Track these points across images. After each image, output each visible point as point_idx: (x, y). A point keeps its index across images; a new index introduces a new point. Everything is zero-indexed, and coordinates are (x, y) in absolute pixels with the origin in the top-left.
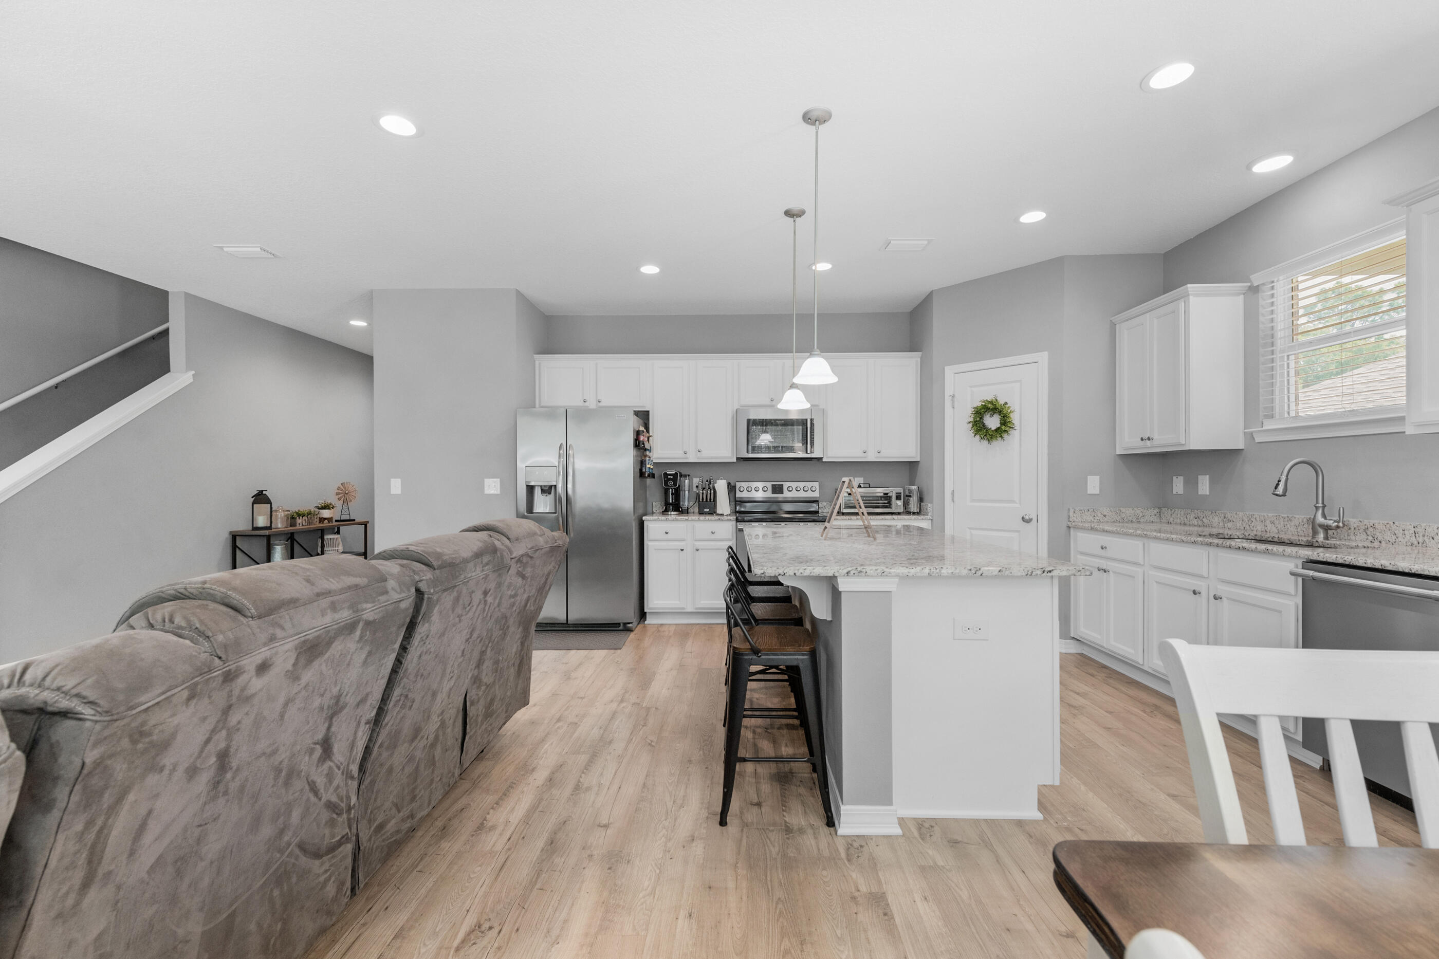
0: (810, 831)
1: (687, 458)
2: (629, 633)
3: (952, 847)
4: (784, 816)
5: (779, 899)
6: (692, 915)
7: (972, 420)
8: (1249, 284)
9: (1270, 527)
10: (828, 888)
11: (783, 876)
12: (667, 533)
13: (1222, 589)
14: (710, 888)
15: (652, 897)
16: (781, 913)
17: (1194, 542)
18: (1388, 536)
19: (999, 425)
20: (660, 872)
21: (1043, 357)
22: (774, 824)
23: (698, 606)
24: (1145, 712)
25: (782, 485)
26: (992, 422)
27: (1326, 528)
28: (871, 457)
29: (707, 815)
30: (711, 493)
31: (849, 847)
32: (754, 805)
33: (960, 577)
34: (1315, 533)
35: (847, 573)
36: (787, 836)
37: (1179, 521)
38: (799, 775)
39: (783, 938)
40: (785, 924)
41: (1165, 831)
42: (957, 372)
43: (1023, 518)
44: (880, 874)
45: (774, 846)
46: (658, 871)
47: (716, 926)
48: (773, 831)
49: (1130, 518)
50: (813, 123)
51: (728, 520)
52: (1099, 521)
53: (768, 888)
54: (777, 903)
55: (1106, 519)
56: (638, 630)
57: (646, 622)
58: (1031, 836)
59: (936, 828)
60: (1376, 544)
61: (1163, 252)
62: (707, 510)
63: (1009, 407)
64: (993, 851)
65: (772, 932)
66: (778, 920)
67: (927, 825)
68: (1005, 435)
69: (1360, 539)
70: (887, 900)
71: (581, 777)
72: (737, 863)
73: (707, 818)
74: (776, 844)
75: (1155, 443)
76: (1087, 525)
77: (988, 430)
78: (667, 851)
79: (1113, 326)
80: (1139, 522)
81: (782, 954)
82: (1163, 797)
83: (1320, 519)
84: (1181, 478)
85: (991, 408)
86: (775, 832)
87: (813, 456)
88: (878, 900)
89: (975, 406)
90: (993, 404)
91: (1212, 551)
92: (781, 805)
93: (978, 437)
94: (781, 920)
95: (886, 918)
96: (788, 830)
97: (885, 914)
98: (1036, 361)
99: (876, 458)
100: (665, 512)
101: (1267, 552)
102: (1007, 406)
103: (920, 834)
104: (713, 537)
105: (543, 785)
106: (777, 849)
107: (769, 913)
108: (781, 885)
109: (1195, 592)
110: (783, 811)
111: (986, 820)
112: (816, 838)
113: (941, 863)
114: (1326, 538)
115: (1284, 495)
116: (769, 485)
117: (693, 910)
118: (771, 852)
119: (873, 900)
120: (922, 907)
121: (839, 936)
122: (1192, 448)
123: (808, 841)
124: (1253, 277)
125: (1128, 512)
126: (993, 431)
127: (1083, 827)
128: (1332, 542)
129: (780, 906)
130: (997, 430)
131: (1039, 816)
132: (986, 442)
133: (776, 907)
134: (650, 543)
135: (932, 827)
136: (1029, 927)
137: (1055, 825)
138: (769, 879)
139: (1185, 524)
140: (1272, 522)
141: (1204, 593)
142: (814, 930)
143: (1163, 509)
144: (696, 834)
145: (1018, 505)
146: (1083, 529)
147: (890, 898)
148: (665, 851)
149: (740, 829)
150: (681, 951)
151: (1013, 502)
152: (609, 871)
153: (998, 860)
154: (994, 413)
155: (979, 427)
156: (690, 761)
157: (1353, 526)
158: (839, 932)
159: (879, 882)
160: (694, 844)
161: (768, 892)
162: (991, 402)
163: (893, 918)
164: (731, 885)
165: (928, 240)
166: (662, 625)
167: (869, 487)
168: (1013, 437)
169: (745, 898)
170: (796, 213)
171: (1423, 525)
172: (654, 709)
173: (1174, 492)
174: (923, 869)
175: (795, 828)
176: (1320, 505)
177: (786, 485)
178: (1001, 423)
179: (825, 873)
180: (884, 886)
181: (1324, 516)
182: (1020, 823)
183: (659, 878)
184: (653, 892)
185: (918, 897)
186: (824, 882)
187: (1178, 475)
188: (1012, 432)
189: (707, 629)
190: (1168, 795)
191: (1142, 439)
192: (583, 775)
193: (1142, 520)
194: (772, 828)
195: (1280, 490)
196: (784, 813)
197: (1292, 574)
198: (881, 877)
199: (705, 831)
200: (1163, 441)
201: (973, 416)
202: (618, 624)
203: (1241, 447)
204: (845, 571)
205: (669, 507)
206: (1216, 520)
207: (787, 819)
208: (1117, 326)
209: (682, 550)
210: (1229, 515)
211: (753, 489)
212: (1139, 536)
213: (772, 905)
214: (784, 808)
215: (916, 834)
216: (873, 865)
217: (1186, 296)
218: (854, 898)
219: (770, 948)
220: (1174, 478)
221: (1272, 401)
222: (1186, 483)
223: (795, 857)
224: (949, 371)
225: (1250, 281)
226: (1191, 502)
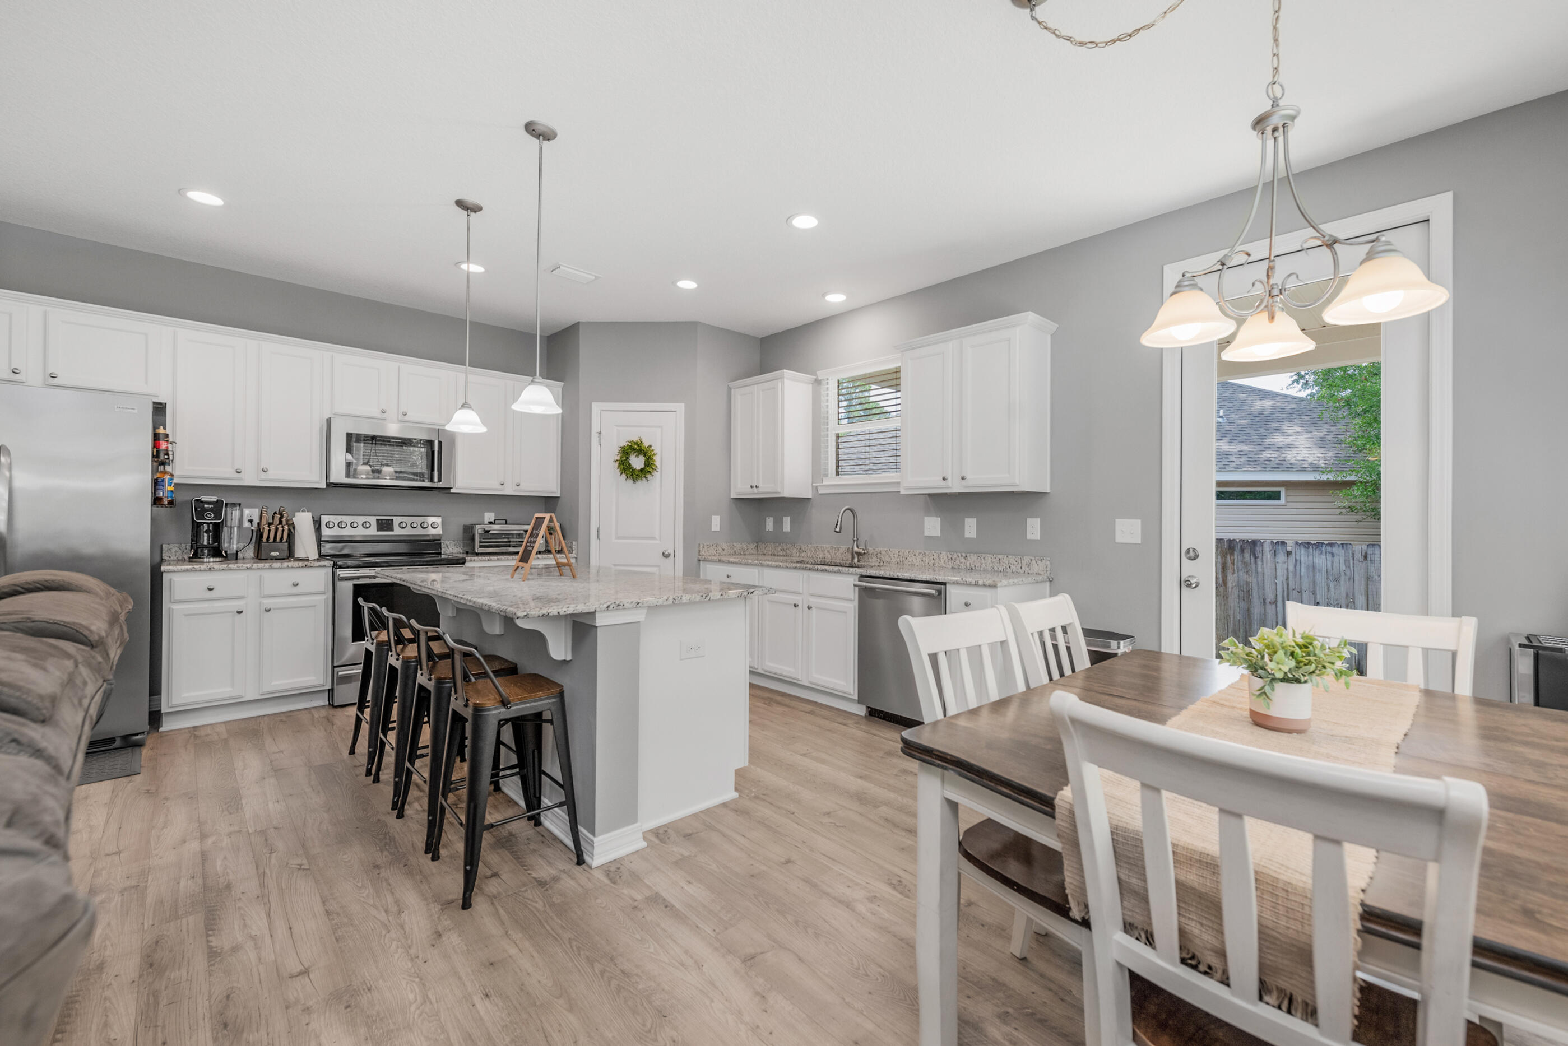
0: (563, 876)
1: (241, 479)
2: (137, 749)
3: (688, 839)
4: (529, 874)
5: (570, 939)
6: (489, 994)
7: (619, 458)
8: (815, 377)
9: (827, 555)
10: (609, 911)
11: (562, 921)
12: (210, 589)
13: (813, 601)
14: (492, 964)
15: (428, 1003)
16: (579, 948)
17: (795, 568)
18: (888, 559)
19: (643, 466)
20: (421, 979)
21: (680, 407)
22: (524, 885)
23: (266, 689)
24: (765, 704)
25: (392, 520)
26: (637, 462)
27: (859, 554)
28: (509, 491)
29: (440, 907)
30: (283, 531)
31: (608, 873)
32: (491, 877)
33: (695, 603)
34: (853, 558)
35: (607, 607)
36: (545, 889)
37: (770, 553)
38: (523, 835)
39: (592, 965)
40: (588, 953)
41: (809, 778)
42: (604, 409)
43: (663, 553)
44: (646, 881)
45: (536, 902)
46: (417, 980)
47: (522, 990)
48: (526, 891)
49: (739, 552)
50: (538, 136)
51: (320, 566)
52: (720, 555)
53: (554, 937)
54: (570, 943)
55: (724, 553)
56: (150, 741)
57: (161, 730)
58: (737, 811)
59: (670, 831)
60: (882, 564)
61: (760, 337)
62: (274, 554)
63: (653, 450)
64: (718, 830)
65: (579, 963)
66: (579, 954)
67: (661, 832)
68: (649, 476)
69: (873, 561)
70: (662, 897)
71: (208, 941)
72: (507, 932)
73: (442, 910)
74: (537, 900)
75: (760, 490)
76: (715, 558)
77: (634, 470)
78: (413, 959)
79: (729, 389)
80: (745, 554)
81: (599, 976)
82: (799, 757)
83: (856, 549)
84: (772, 519)
85: (635, 448)
86: (529, 891)
87: (441, 485)
88: (655, 900)
89: (622, 445)
90: (638, 445)
91: (806, 573)
92: (520, 866)
93: (624, 475)
94: (582, 953)
95: (668, 908)
96: (541, 883)
97: (666, 907)
98: (673, 410)
99: (514, 491)
100: (196, 556)
101: (839, 572)
102: (651, 449)
103: (660, 840)
104: (295, 590)
105: (141, 976)
106: (541, 903)
107: (567, 953)
108: (565, 928)
109: (795, 606)
110: (526, 870)
111: (701, 812)
112: (573, 879)
113: (686, 854)
114: (858, 561)
115: (840, 532)
116: (373, 520)
117: (487, 990)
118: (536, 908)
119: (651, 901)
120: (690, 889)
121: (640, 938)
122: (785, 496)
123: (567, 884)
124: (818, 373)
125: (738, 545)
126: (638, 471)
127: (765, 793)
128: (861, 563)
129: (574, 943)
130: (642, 470)
131: (736, 795)
132: (631, 481)
133: (571, 947)
134: (175, 607)
135: (666, 831)
136: (764, 868)
137: (747, 798)
138: (549, 929)
139: (774, 555)
140: (828, 552)
141: (800, 605)
142: (616, 945)
143: (760, 543)
144: (440, 928)
145: (658, 542)
146: (712, 561)
147: (664, 894)
148: (412, 959)
149: (490, 903)
150: (499, 1026)
151: (654, 538)
152: (349, 1010)
153: (724, 835)
154: (640, 454)
155: (624, 466)
156: (377, 867)
157: (870, 553)
158: (638, 936)
159: (649, 887)
160: (444, 938)
161: (556, 939)
162: (636, 443)
163: (673, 906)
164: (513, 951)
165: (595, 276)
166: (195, 728)
167: (506, 524)
168: (656, 478)
169: (535, 954)
170: (471, 206)
171: (903, 550)
172: (272, 830)
173: (767, 530)
174: (676, 863)
175: (548, 879)
176: (855, 539)
177: (396, 521)
178: (645, 464)
179: (599, 901)
180: (654, 888)
181: (857, 547)
182: (725, 805)
183: (423, 985)
184: (426, 999)
185: (683, 884)
186: (603, 908)
187: (769, 516)
188: (655, 473)
189: (284, 719)
190: (801, 755)
191: (751, 487)
192: (210, 938)
193: (746, 553)
194: (523, 889)
195: (838, 529)
196: (529, 872)
197: (855, 586)
198: (647, 883)
199: (449, 922)
200: (766, 489)
201: (620, 455)
202: (112, 740)
203: (810, 497)
204: (606, 606)
205: (202, 551)
206: (795, 551)
207: (534, 875)
208: (732, 391)
209: (240, 613)
210: (803, 547)
211: (349, 525)
212: (757, 565)
213: (566, 947)
214: (525, 868)
215: (657, 841)
216: (636, 877)
217: (782, 378)
218: (635, 908)
219: (586, 977)
220: (767, 518)
221: (827, 464)
222: (775, 523)
223: (563, 902)
224: (596, 407)
225: (816, 375)
226: (778, 538)
